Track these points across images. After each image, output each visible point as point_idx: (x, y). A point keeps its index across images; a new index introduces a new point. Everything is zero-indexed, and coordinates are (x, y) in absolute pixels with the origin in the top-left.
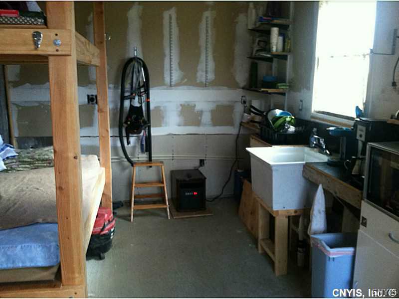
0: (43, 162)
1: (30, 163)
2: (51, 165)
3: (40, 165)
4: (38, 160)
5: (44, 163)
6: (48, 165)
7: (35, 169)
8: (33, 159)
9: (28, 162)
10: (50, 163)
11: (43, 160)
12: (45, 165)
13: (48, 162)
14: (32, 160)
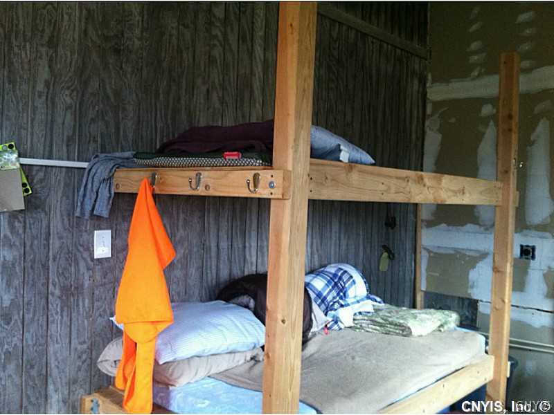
0: (396, 327)
1: (381, 325)
2: (405, 333)
3: (391, 330)
4: (391, 323)
5: (397, 329)
6: (401, 332)
7: (386, 334)
8: (385, 320)
9: (379, 323)
10: (403, 331)
11: (396, 325)
12: (397, 331)
13: (401, 328)
14: (383, 322)
